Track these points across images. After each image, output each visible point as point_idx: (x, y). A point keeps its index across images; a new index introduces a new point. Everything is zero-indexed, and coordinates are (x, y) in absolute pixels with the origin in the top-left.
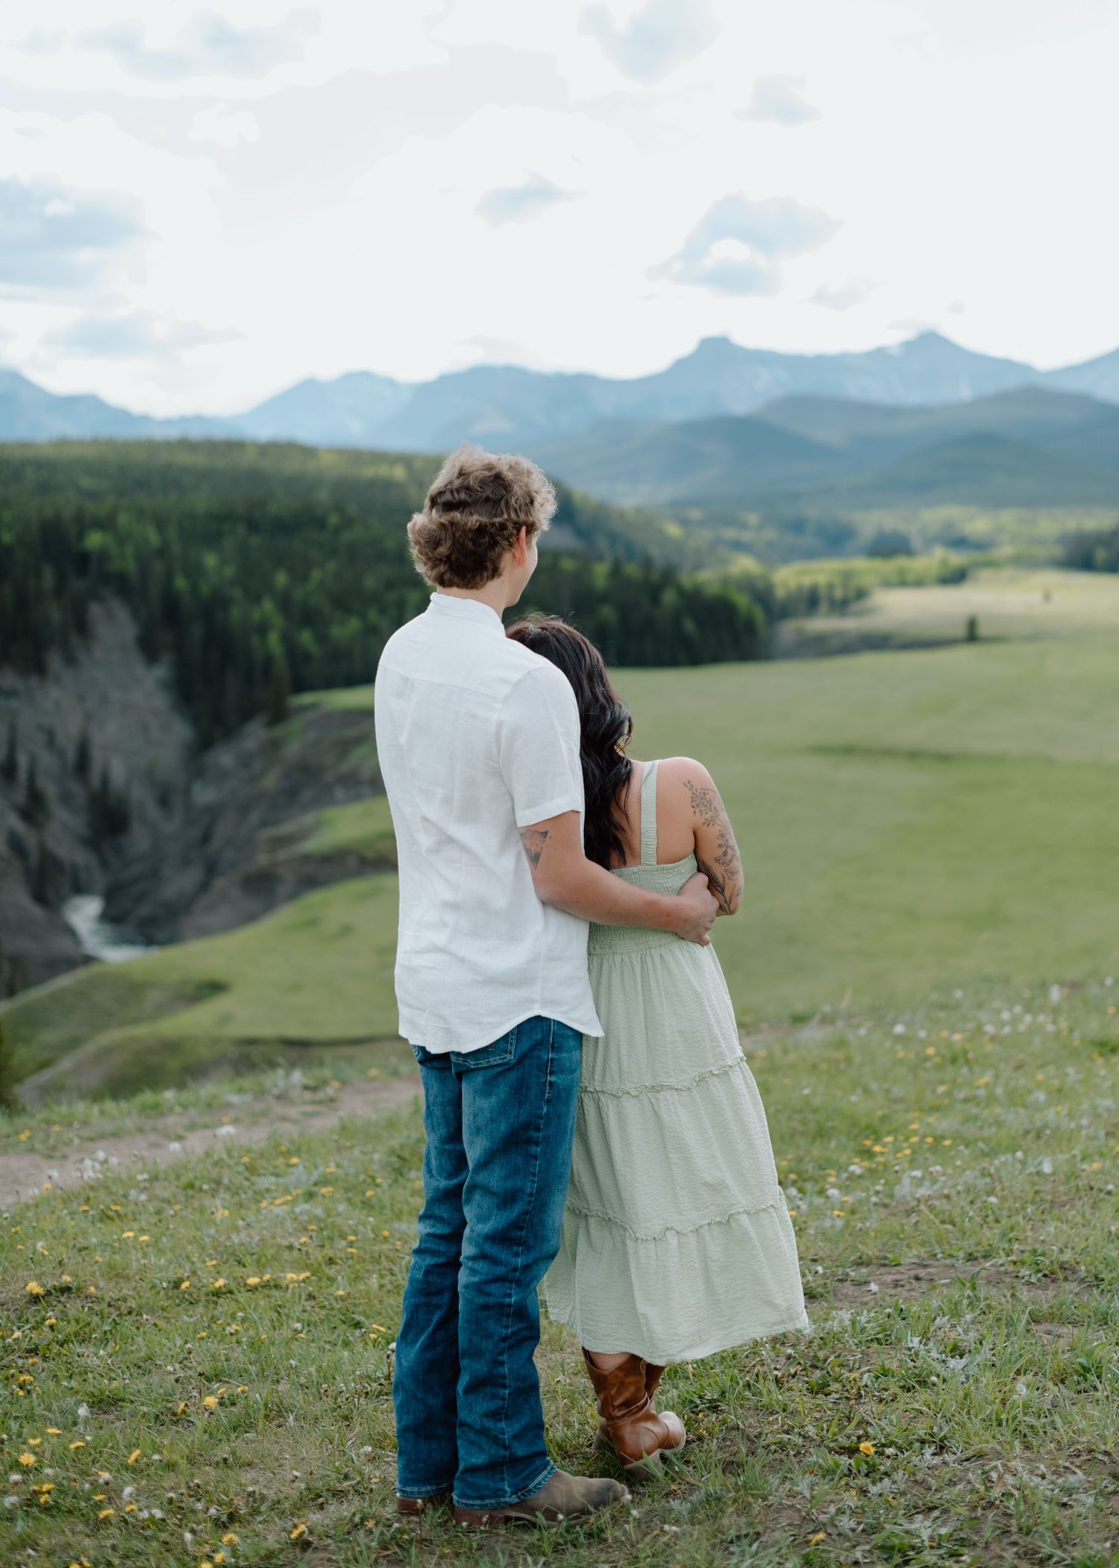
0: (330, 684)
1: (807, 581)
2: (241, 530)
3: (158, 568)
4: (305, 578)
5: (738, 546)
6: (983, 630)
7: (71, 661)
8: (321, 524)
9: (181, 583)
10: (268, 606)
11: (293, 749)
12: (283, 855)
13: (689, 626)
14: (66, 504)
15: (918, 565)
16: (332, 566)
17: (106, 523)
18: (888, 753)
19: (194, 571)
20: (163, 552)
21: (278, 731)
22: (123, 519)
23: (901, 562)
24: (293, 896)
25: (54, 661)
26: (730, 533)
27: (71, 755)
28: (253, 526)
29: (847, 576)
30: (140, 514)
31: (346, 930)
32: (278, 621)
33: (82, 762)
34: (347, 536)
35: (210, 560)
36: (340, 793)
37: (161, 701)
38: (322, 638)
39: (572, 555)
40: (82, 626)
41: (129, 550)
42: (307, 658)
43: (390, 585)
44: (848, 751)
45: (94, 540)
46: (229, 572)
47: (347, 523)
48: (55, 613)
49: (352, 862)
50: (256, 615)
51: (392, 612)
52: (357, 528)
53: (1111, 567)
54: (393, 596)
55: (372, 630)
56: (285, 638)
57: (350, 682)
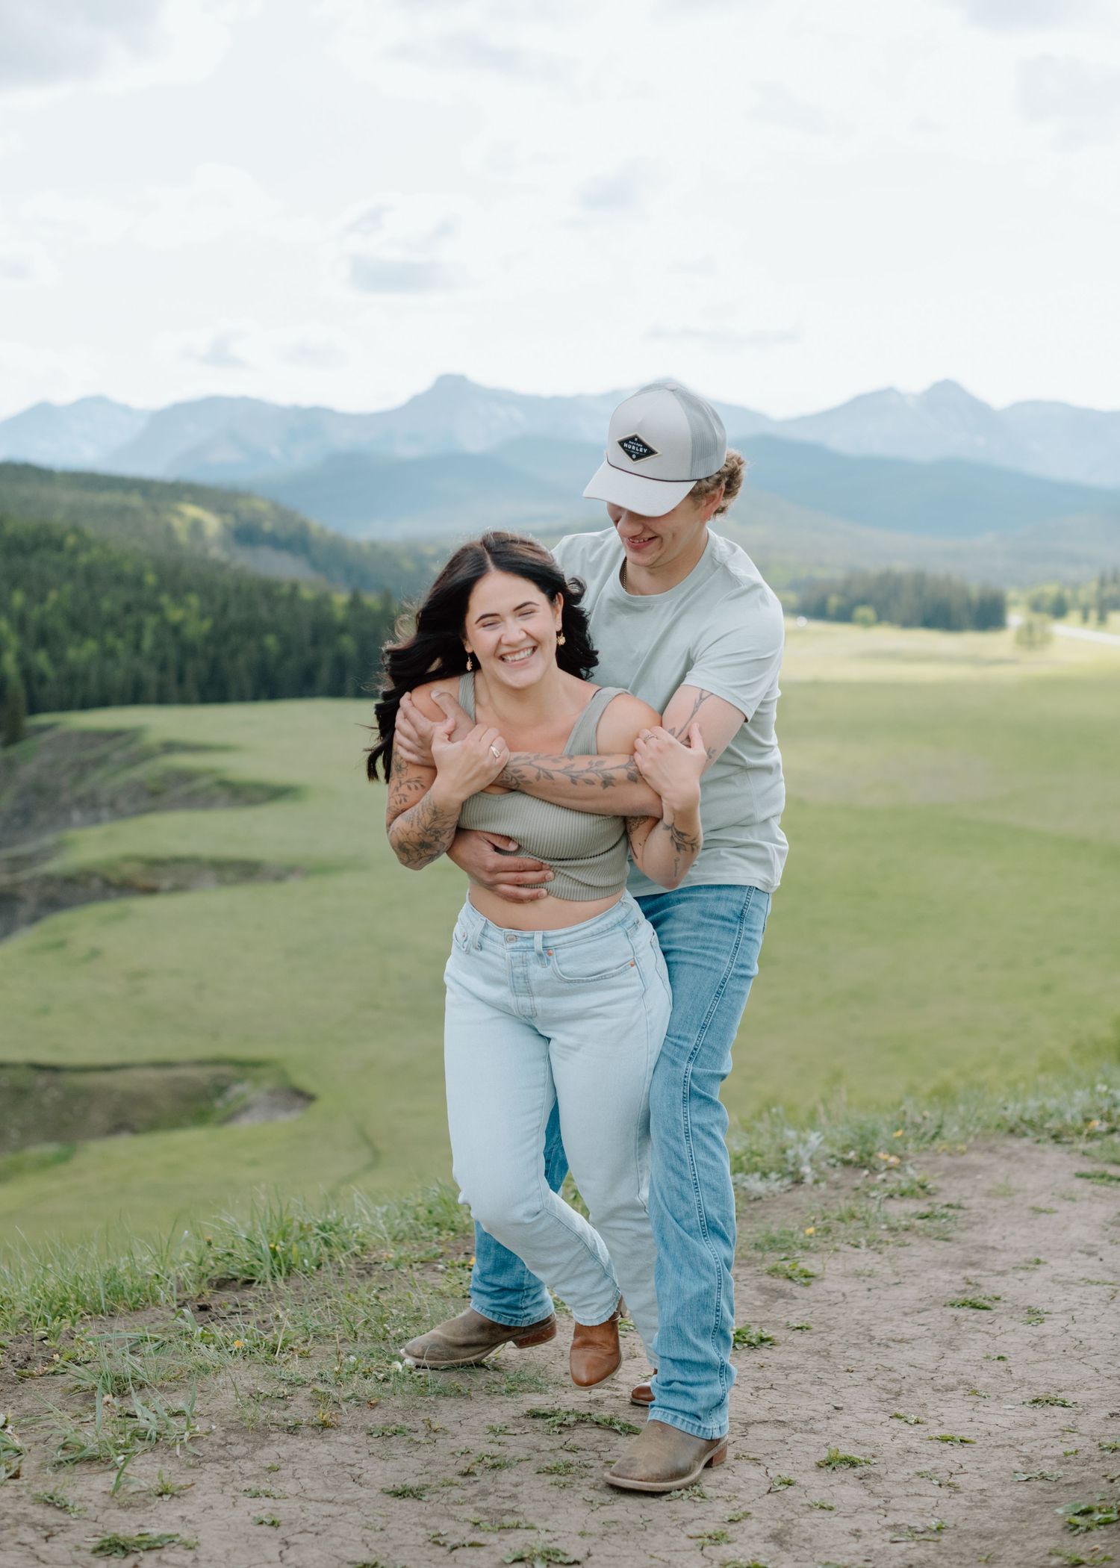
0: (67, 705)
4: (42, 599)
8: (59, 546)
10: (4, 625)
11: (28, 771)
12: (25, 875)
16: (68, 588)
21: (13, 751)
24: (34, 919)
31: (95, 954)
32: (15, 642)
34: (83, 559)
36: (76, 816)
38: (57, 660)
42: (42, 679)
43: (128, 609)
47: (85, 544)
49: (96, 884)
51: (130, 636)
52: (95, 552)
53: (844, 616)
54: (131, 620)
55: (109, 653)
56: (20, 658)
57: (86, 705)
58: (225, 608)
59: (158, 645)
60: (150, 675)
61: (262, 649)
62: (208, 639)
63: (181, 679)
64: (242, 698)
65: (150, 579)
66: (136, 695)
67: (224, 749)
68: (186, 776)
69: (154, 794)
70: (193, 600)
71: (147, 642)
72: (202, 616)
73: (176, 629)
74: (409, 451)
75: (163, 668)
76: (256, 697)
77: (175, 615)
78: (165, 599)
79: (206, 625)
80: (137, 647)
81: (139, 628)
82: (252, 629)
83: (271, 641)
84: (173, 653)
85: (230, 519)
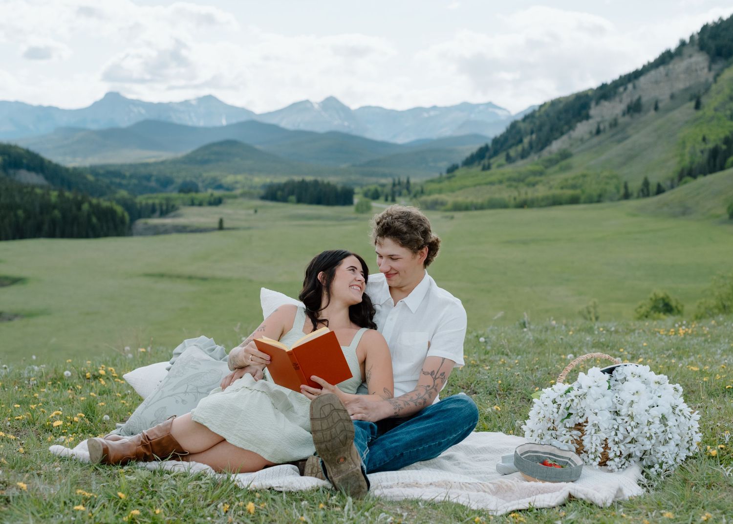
1: (150, 202)
5: (120, 186)
6: (226, 224)
13: (94, 220)
15: (200, 196)
18: (179, 277)
23: (193, 195)
26: (117, 180)
29: (168, 199)
39: (42, 187)
44: (162, 276)
53: (284, 200)
61: (16, 215)
74: (94, 127)
82: (12, 207)
83: (20, 213)
85: (6, 157)
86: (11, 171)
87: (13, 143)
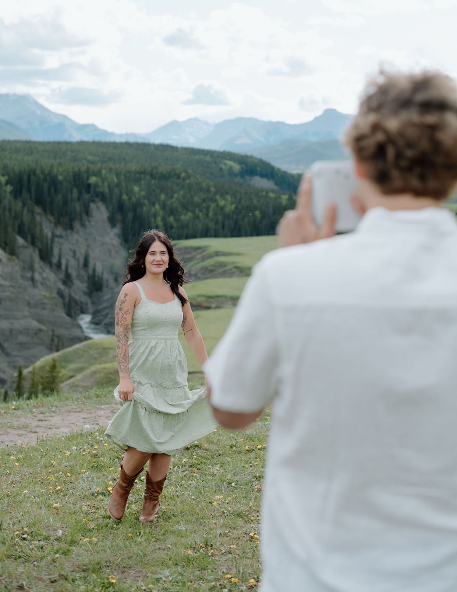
0: (180, 237)
2: (148, 177)
3: (116, 191)
4: (172, 197)
7: (83, 225)
8: (179, 177)
9: (125, 197)
10: (157, 207)
14: (83, 166)
16: (182, 192)
17: (97, 174)
19: (130, 193)
20: (118, 185)
22: (104, 172)
25: (77, 225)
27: (82, 261)
28: (152, 176)
30: (111, 170)
32: (161, 213)
33: (86, 264)
34: (188, 181)
35: (136, 189)
37: (116, 242)
38: (177, 220)
39: (273, 191)
40: (87, 212)
41: (106, 184)
42: (172, 227)
43: (204, 200)
45: (93, 180)
46: (143, 193)
47: (188, 176)
48: (78, 207)
50: (153, 210)
51: (204, 211)
52: (192, 179)
54: (204, 205)
55: (197, 217)
56: (163, 219)
57: (187, 237)
58: (240, 200)
59: (215, 214)
60: (212, 225)
61: (254, 215)
62: (234, 212)
63: (223, 228)
64: (246, 235)
65: (213, 189)
66: (206, 234)
67: (238, 254)
68: (223, 265)
69: (211, 271)
70: (229, 197)
71: (211, 214)
72: (232, 204)
73: (222, 209)
74: (314, 139)
75: (217, 223)
76: (252, 235)
77: (222, 203)
78: (218, 197)
79: (233, 207)
80: (207, 215)
81: (208, 208)
82: (250, 209)
83: (257, 213)
84: (220, 218)
85: (244, 166)
86: (247, 178)
87: (249, 154)
